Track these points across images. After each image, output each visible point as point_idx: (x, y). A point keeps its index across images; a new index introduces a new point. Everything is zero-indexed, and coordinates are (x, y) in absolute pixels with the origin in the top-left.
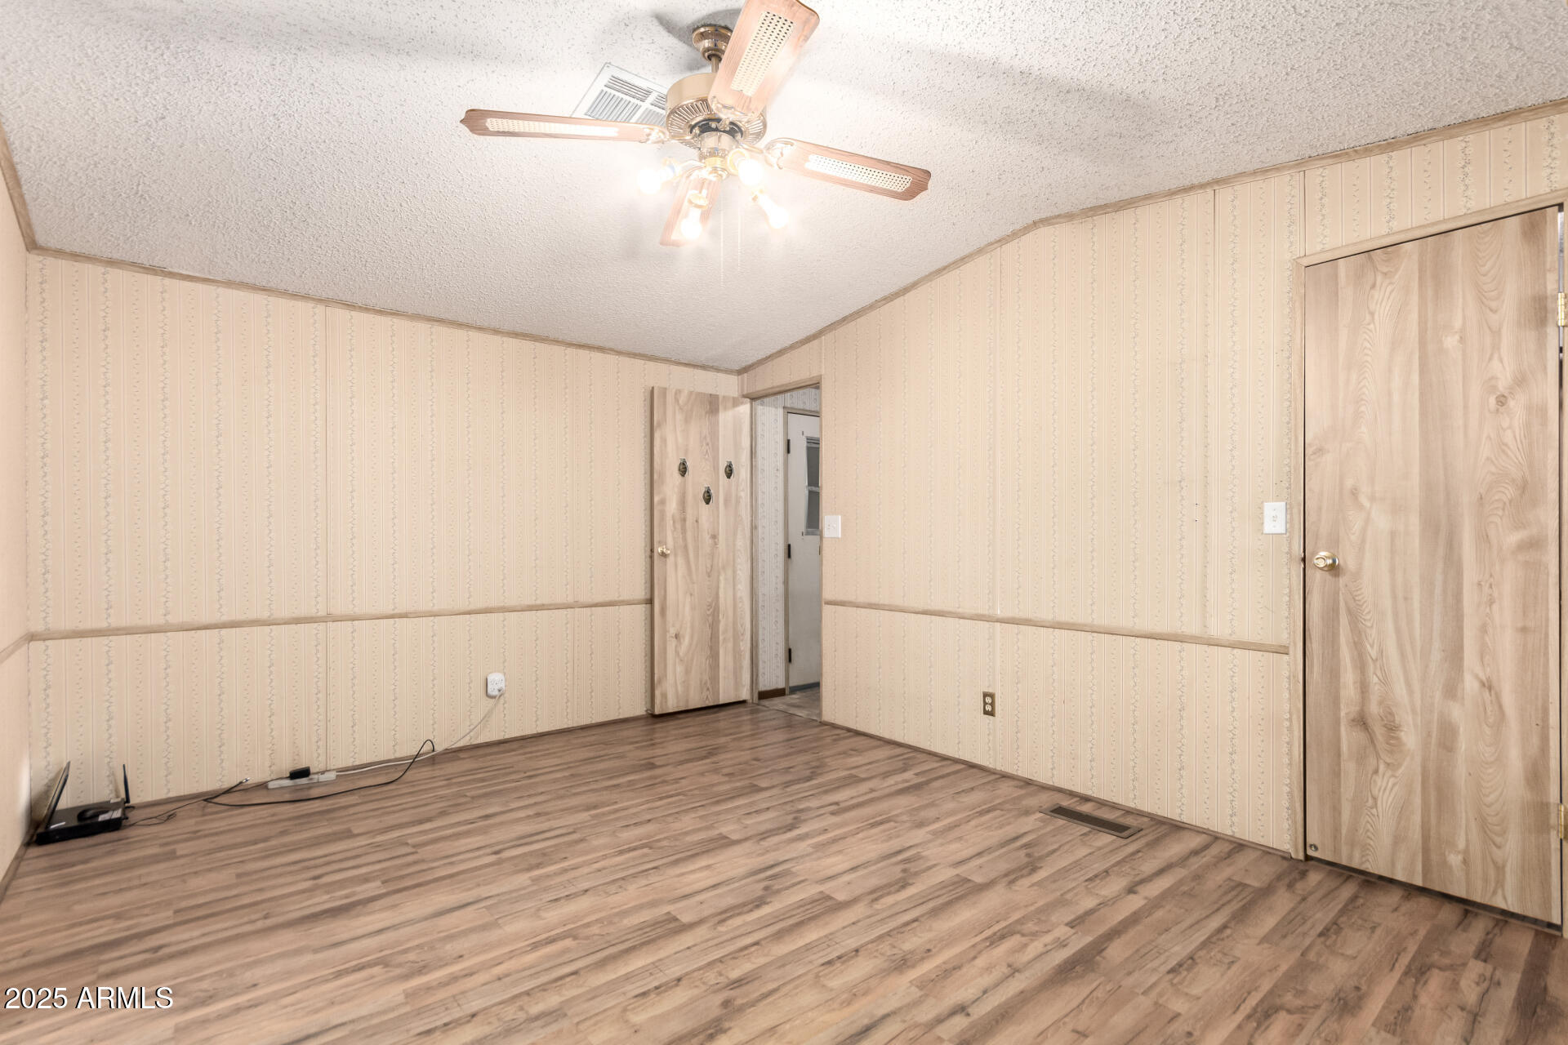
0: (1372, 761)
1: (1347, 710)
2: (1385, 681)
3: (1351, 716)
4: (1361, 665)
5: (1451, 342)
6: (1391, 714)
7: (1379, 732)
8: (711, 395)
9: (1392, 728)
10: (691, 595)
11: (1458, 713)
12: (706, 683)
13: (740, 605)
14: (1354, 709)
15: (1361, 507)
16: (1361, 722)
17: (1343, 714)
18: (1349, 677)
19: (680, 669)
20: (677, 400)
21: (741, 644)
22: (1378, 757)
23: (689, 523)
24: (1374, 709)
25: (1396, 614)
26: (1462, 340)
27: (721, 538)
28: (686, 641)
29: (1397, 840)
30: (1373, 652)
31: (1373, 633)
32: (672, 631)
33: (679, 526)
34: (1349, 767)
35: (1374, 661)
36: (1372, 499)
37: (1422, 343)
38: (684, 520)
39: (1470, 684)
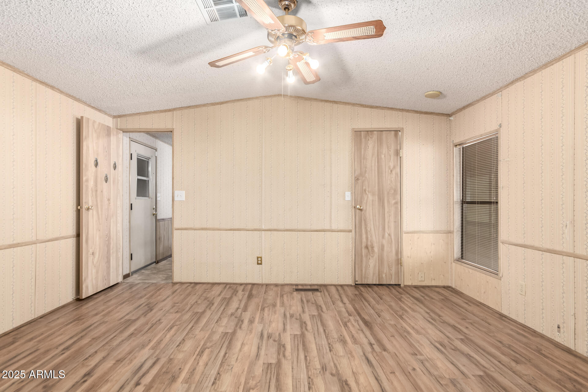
0: (369, 256)
1: (364, 245)
2: (371, 236)
3: (365, 246)
4: (366, 233)
5: (383, 156)
6: (373, 244)
7: (370, 248)
8: (108, 126)
9: (373, 248)
10: (99, 230)
11: (385, 242)
12: (105, 277)
13: (119, 234)
14: (365, 244)
15: (366, 194)
16: (367, 247)
17: (363, 246)
18: (364, 236)
19: (94, 271)
20: (94, 126)
21: (119, 253)
22: (370, 255)
23: (99, 192)
24: (369, 243)
25: (373, 220)
26: (385, 156)
27: (112, 200)
28: (97, 256)
29: (374, 274)
30: (369, 230)
31: (369, 225)
32: (91, 251)
33: (94, 194)
34: (364, 259)
35: (369, 232)
36: (369, 192)
37: (378, 156)
38: (96, 191)
39: (386, 235)
